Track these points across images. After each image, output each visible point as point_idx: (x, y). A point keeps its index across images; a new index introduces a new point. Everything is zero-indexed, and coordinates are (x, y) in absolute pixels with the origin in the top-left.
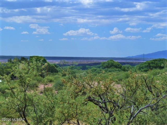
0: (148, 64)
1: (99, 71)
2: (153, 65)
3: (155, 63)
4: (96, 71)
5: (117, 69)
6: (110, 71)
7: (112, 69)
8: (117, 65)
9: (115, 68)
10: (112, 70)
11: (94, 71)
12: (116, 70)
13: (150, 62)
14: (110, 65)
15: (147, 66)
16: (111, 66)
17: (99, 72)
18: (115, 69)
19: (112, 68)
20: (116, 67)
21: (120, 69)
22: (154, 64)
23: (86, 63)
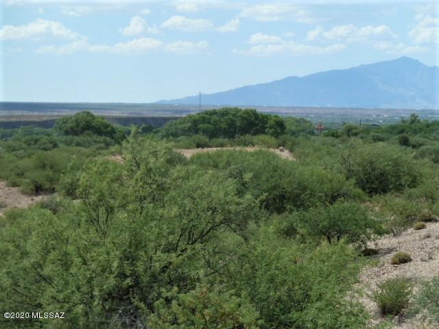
0: (190, 124)
1: (45, 143)
2: (206, 125)
3: (212, 122)
4: (39, 143)
5: (102, 138)
6: (78, 144)
7: (85, 137)
8: (102, 128)
9: (96, 135)
10: (85, 139)
11: (33, 142)
12: (98, 140)
13: (197, 117)
14: (80, 127)
15: (189, 128)
16: (83, 129)
17: (44, 146)
18: (95, 137)
19: (84, 135)
20: (99, 131)
21: (108, 139)
22: (209, 123)
23: (35, 120)
